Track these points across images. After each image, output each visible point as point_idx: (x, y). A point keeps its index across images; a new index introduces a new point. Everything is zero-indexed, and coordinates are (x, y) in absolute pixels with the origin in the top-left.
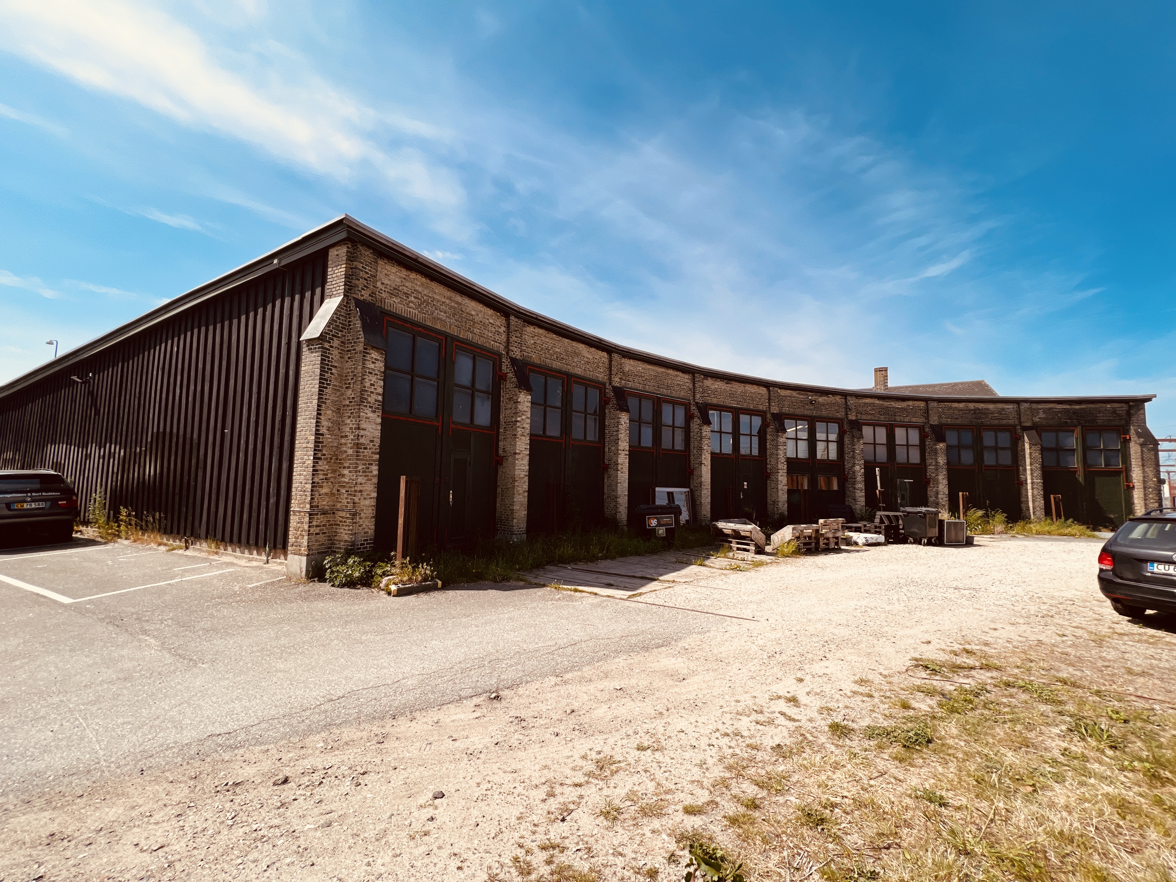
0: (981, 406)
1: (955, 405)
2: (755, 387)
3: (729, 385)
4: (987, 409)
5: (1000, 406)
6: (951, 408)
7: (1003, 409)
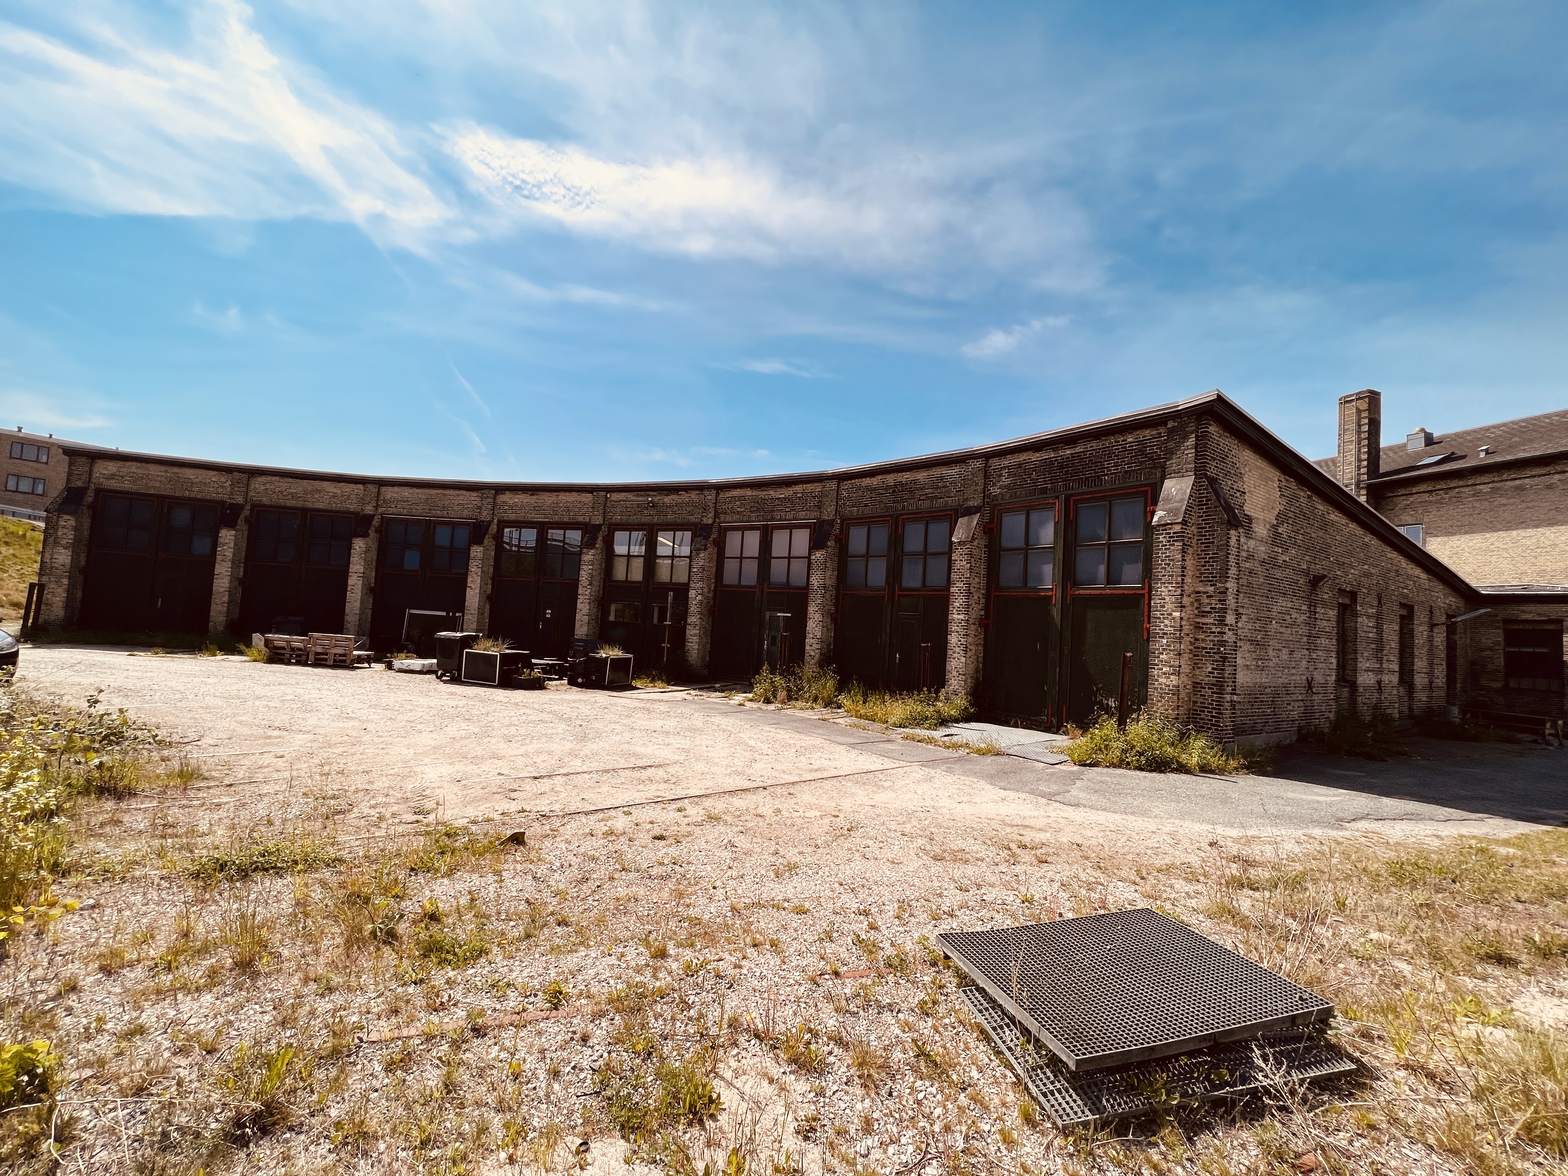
0: (906, 477)
1: (867, 481)
2: (575, 494)
3: (535, 497)
4: (915, 482)
5: (937, 472)
6: (859, 488)
7: (942, 478)
